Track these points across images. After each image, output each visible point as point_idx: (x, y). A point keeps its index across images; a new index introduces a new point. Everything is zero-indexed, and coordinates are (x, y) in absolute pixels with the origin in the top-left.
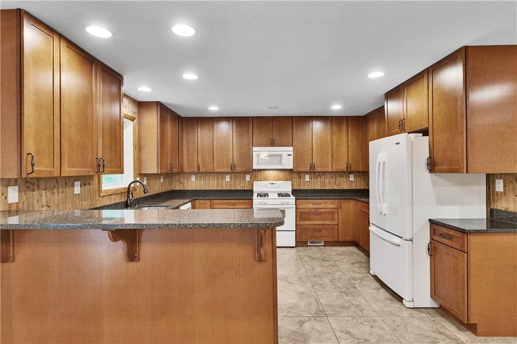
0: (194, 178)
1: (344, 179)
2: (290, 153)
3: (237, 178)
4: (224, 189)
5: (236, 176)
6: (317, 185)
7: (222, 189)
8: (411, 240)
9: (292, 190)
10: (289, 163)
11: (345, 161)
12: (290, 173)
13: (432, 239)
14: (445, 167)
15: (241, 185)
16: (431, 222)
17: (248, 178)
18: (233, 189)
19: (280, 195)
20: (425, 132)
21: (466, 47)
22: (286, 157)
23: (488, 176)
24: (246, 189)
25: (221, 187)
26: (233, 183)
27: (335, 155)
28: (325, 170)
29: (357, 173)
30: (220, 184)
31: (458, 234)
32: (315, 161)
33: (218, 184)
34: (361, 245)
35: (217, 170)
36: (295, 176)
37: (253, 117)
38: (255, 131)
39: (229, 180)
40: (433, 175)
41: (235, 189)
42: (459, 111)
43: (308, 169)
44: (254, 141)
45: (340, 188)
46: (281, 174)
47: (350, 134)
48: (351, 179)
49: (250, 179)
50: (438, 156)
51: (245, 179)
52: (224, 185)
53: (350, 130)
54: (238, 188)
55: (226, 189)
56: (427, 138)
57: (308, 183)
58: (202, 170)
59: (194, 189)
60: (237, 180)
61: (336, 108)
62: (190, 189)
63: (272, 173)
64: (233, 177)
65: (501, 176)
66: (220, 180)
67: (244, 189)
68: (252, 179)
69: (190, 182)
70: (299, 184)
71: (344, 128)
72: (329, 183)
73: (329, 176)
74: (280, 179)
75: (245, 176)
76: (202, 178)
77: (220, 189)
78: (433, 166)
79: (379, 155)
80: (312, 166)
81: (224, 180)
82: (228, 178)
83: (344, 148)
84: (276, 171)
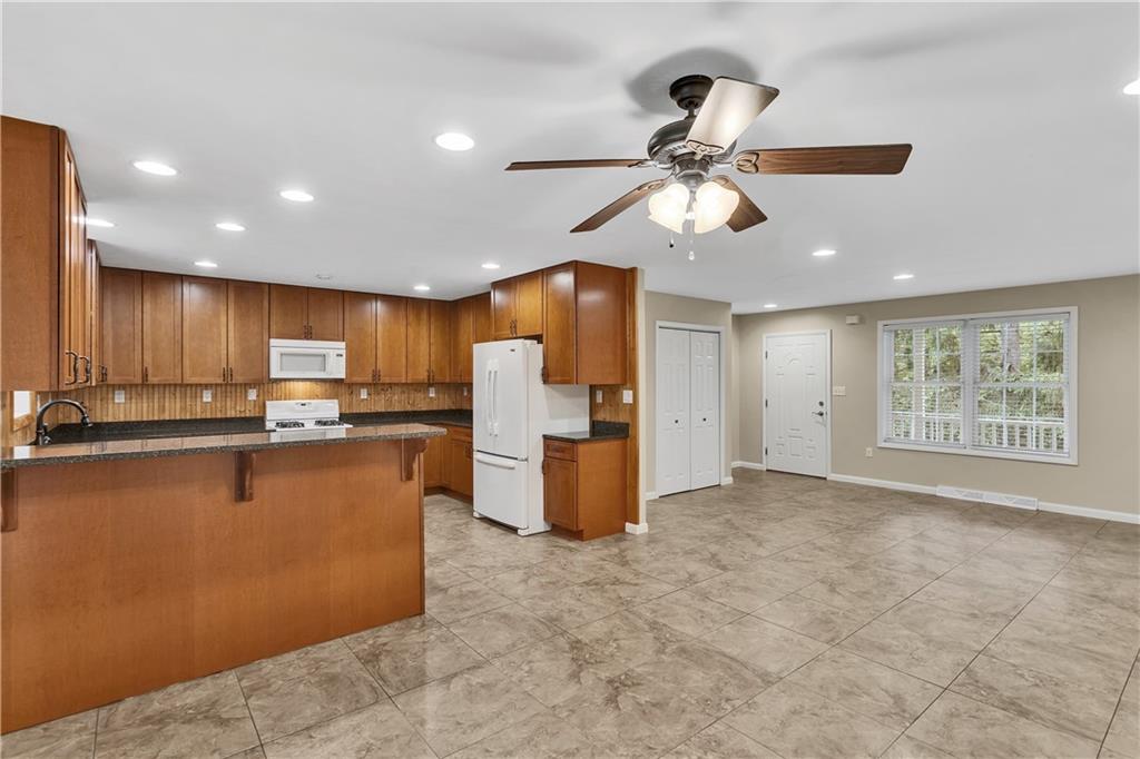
0: (123, 396)
1: (420, 396)
2: (340, 352)
3: (229, 394)
4: (198, 417)
5: (226, 392)
6: (380, 405)
7: (193, 417)
8: (526, 460)
9: (341, 414)
10: (338, 369)
11: (426, 367)
12: (334, 386)
13: (545, 456)
14: (558, 378)
15: (238, 408)
16: (545, 436)
17: (252, 395)
18: (219, 416)
19: (319, 423)
20: (538, 338)
21: (576, 262)
22: (333, 358)
23: (591, 386)
24: (248, 415)
25: (191, 414)
26: (219, 405)
27: (410, 357)
28: (395, 380)
29: (442, 386)
30: (189, 407)
31: (568, 445)
32: (380, 365)
33: (183, 409)
34: (453, 488)
35: (189, 379)
36: (343, 390)
37: (270, 284)
38: (273, 311)
39: (210, 400)
40: (547, 387)
41: (224, 416)
42: (570, 322)
43: (369, 379)
44: (273, 328)
45: (415, 409)
46: (318, 388)
47: (432, 327)
48: (431, 395)
49: (258, 396)
50: (551, 366)
51: (246, 397)
52: (199, 410)
53: (432, 319)
54: (231, 414)
55: (203, 416)
56: (541, 346)
57: (365, 400)
58: (152, 380)
59: (122, 419)
60: (228, 399)
61: (422, 289)
62: (110, 420)
63: (300, 386)
64: (219, 395)
65: (601, 387)
66: (188, 400)
67: (243, 415)
68: (261, 398)
69: (110, 406)
70: (350, 405)
71: (424, 316)
72: (400, 402)
73: (398, 390)
74: (317, 397)
75: (246, 392)
76: (145, 396)
77: (188, 418)
78: (546, 377)
79: (490, 362)
80: (376, 374)
81: (199, 399)
82: (207, 397)
83: (424, 347)
84: (308, 383)
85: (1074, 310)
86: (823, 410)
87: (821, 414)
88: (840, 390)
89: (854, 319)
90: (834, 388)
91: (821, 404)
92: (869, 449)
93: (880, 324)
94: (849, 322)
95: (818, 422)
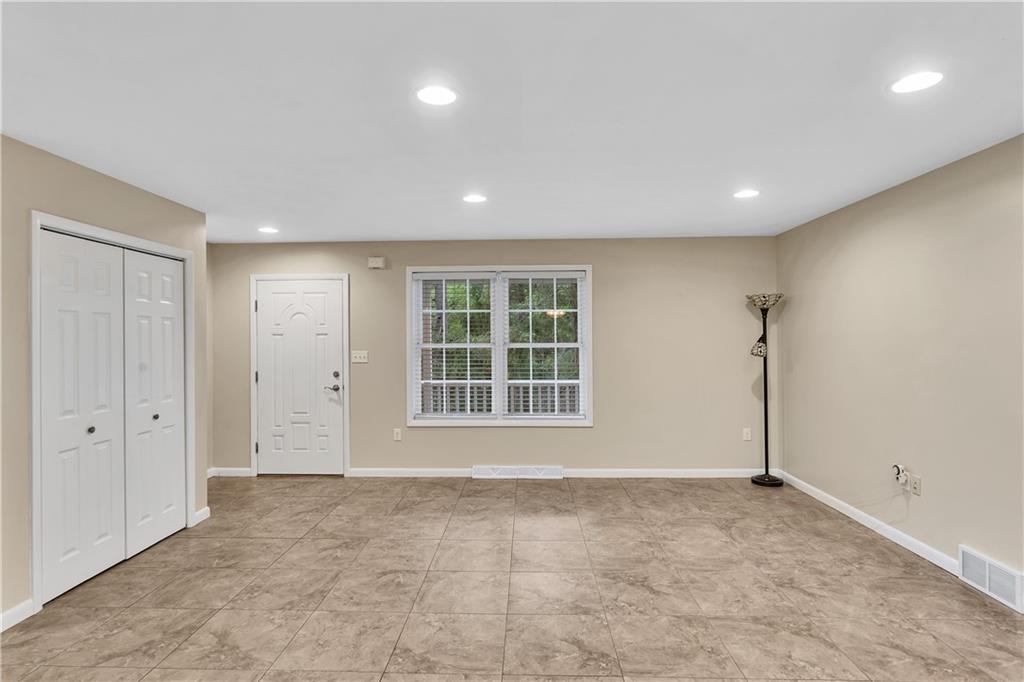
85: (589, 268)
86: (338, 382)
87: (336, 389)
88: (360, 355)
89: (379, 262)
90: (353, 352)
91: (336, 375)
92: (397, 430)
93: (409, 270)
94: (371, 265)
95: (331, 400)
